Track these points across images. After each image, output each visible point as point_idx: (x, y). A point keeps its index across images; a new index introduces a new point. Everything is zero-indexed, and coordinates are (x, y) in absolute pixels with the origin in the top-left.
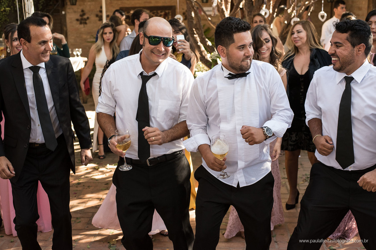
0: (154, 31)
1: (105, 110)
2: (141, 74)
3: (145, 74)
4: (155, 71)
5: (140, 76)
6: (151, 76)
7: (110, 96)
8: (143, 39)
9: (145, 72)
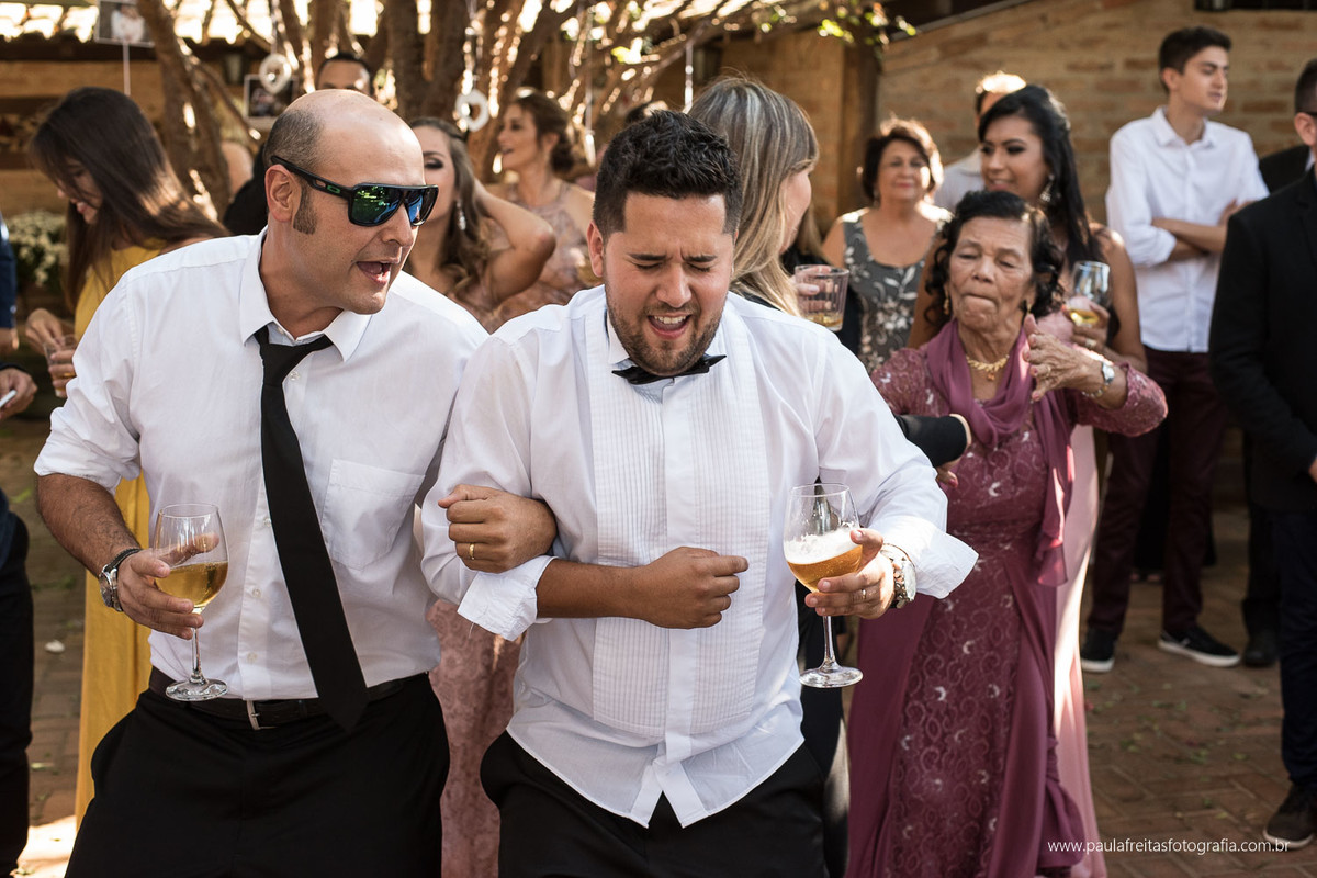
0: (369, 156)
1: (80, 466)
2: (261, 336)
3: (282, 338)
4: (326, 332)
5: (256, 348)
6: (303, 351)
7: (111, 417)
8: (295, 200)
9: (282, 329)
